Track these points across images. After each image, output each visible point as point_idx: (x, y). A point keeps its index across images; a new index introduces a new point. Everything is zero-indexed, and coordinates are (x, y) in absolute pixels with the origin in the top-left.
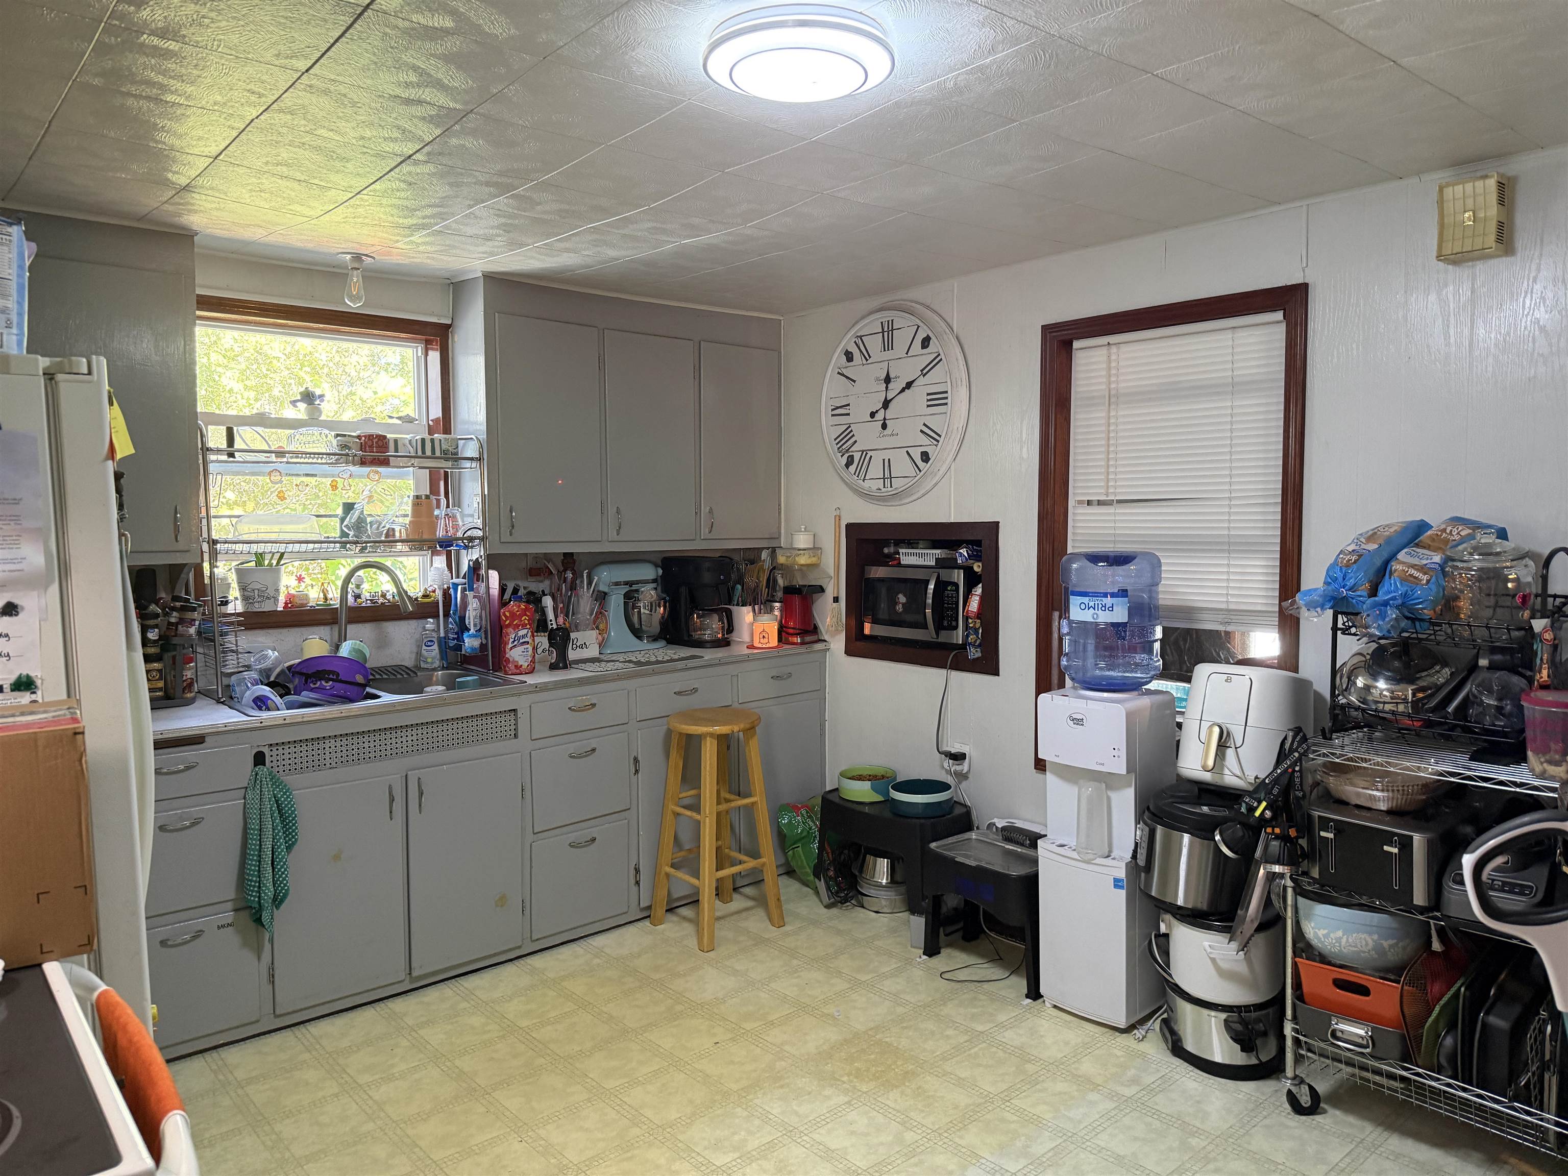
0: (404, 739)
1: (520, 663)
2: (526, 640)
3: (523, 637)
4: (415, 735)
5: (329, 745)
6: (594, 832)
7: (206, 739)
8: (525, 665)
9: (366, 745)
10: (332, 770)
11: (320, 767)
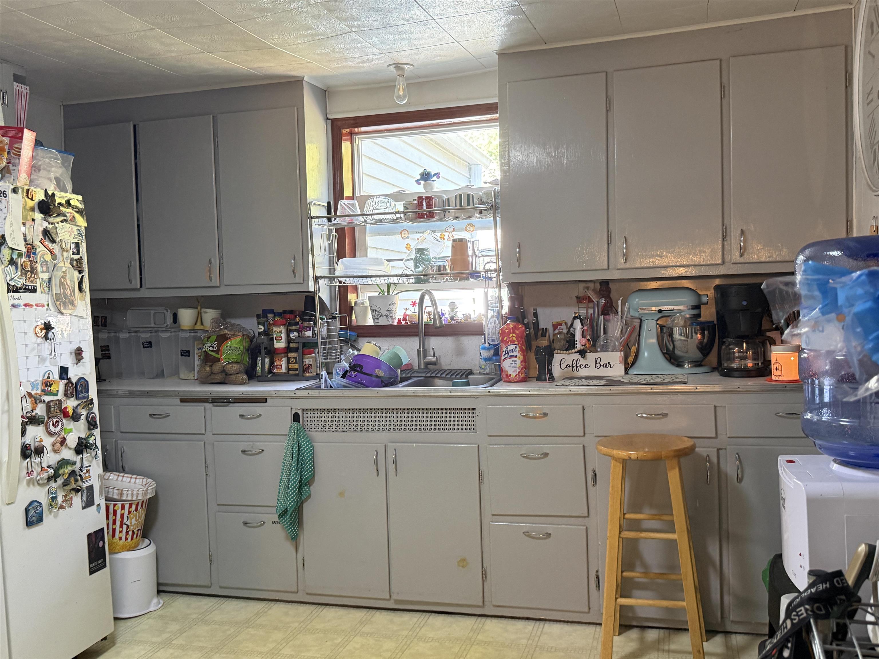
0: (391, 419)
1: (509, 373)
2: (514, 353)
3: (512, 351)
4: (399, 417)
5: (342, 415)
6: (550, 528)
7: (268, 400)
8: (513, 375)
9: (366, 419)
10: (344, 433)
11: (336, 430)
